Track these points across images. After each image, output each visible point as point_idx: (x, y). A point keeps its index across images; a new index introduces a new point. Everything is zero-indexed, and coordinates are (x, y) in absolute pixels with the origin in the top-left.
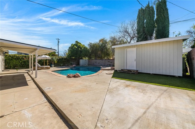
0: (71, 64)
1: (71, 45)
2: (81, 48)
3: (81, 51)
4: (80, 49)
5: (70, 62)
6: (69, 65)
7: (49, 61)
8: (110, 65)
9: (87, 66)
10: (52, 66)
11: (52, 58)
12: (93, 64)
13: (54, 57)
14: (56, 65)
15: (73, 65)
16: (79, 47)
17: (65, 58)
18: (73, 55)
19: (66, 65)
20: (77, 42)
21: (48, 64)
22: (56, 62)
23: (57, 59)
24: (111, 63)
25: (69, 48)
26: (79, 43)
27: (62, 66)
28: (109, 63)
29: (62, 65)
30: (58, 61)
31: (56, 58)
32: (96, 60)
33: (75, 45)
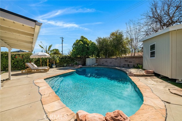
0: (76, 64)
1: (76, 41)
2: (88, 45)
3: (87, 47)
4: (86, 45)
5: (74, 62)
6: (73, 65)
7: (50, 61)
8: (128, 65)
9: (96, 66)
10: (53, 66)
11: (54, 57)
12: (103, 64)
13: (56, 56)
14: (58, 65)
15: (79, 66)
16: (85, 43)
17: (69, 57)
18: (78, 53)
19: (70, 65)
20: (82, 37)
21: (49, 64)
22: (58, 61)
23: (60, 58)
24: (130, 62)
25: (74, 45)
26: (85, 38)
27: (66, 67)
28: (126, 63)
29: (65, 65)
30: (61, 60)
31: (58, 57)
32: (107, 59)
33: (80, 40)
